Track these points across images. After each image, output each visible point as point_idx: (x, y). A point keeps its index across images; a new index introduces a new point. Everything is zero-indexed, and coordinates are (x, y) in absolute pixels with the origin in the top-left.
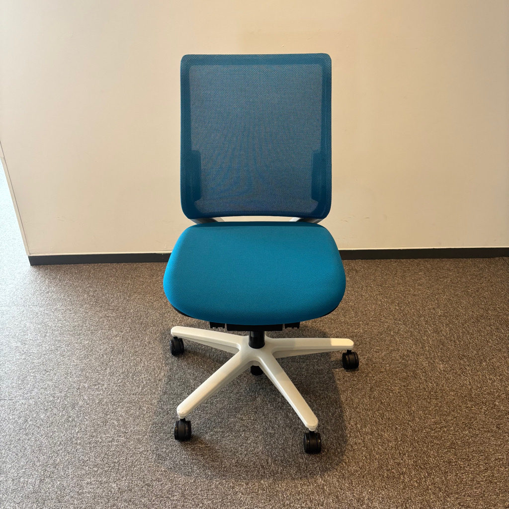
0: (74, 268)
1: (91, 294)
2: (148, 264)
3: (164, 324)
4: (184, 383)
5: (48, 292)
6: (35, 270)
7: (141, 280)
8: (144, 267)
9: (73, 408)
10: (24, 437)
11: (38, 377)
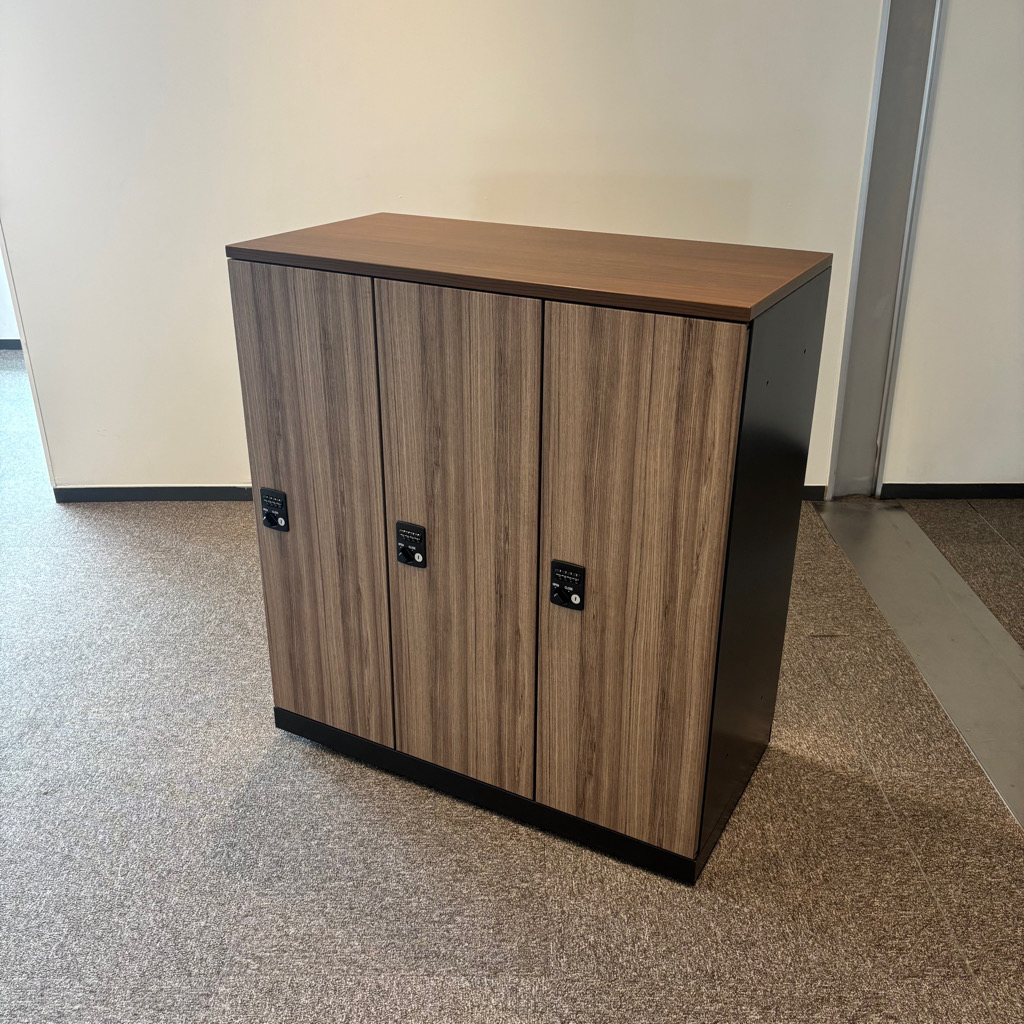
0: (117, 506)
1: (137, 534)
2: (225, 503)
3: (229, 567)
4: (240, 626)
5: (76, 533)
6: (62, 507)
7: (211, 520)
8: (215, 507)
9: (89, 646)
10: (23, 672)
11: (49, 617)
